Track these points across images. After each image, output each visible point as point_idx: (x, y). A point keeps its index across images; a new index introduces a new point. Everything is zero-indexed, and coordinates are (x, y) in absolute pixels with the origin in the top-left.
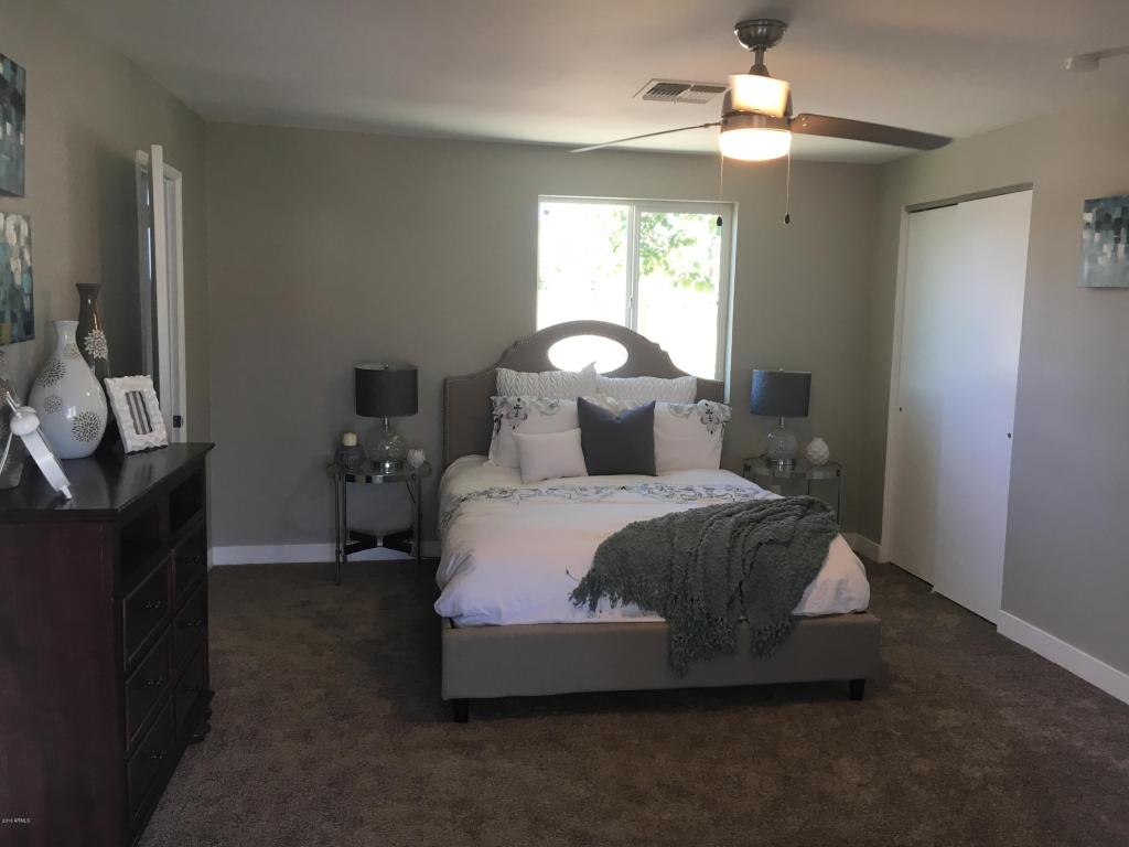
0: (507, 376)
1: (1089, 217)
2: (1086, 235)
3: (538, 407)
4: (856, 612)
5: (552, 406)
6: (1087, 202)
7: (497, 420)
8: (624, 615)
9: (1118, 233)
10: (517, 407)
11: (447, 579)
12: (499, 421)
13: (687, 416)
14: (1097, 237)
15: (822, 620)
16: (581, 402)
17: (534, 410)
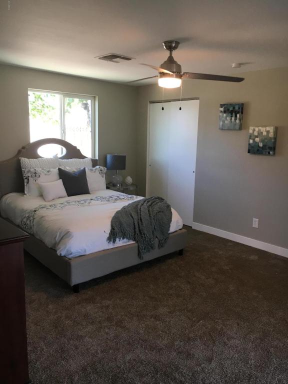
0: (25, 161)
1: (222, 109)
2: (221, 114)
3: (43, 172)
4: (180, 229)
5: (48, 172)
6: (221, 105)
7: (26, 178)
8: (123, 243)
9: (232, 114)
10: (35, 173)
11: (57, 241)
12: (28, 178)
13: (95, 172)
14: (225, 115)
15: (175, 233)
16: (59, 169)
17: (42, 174)
